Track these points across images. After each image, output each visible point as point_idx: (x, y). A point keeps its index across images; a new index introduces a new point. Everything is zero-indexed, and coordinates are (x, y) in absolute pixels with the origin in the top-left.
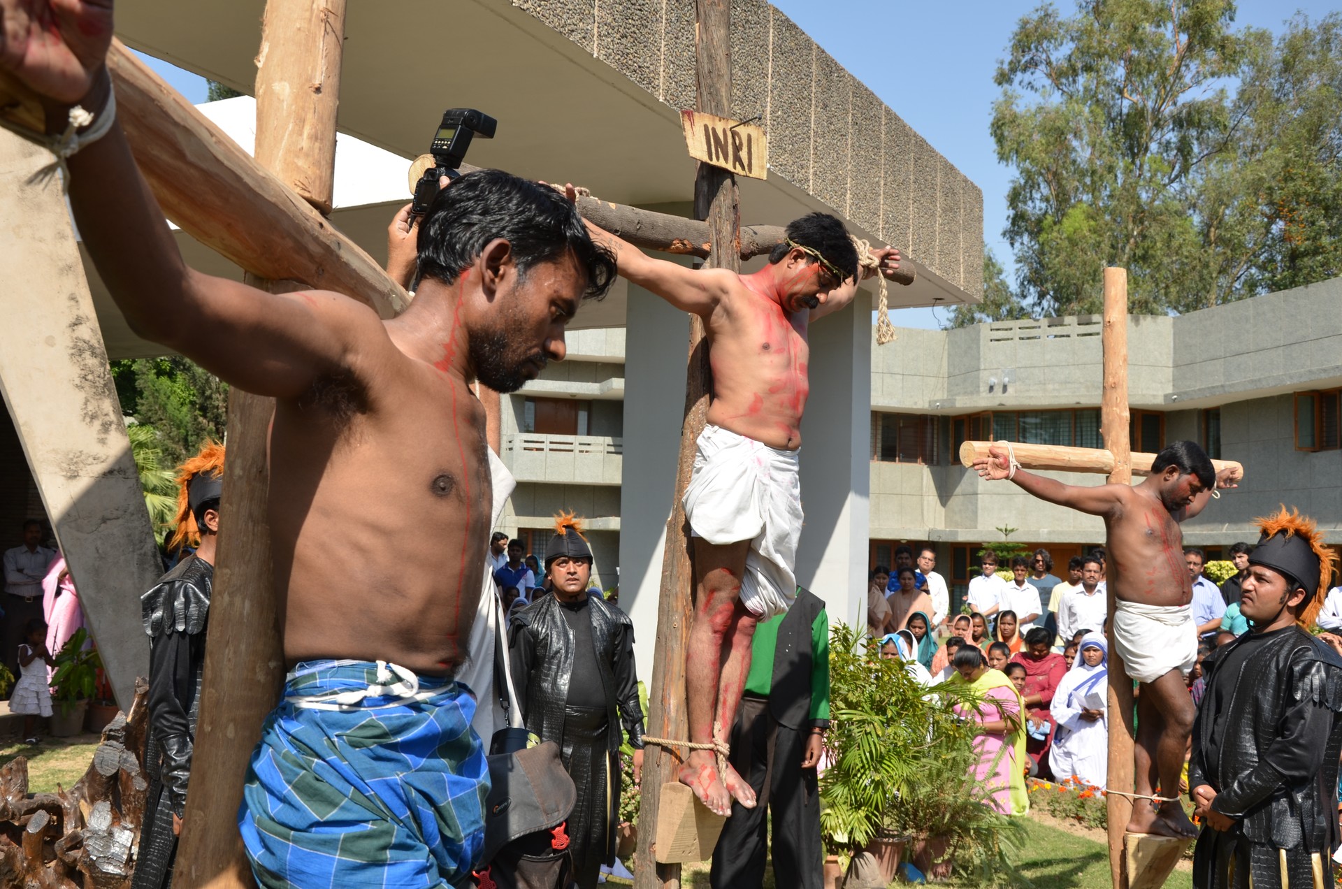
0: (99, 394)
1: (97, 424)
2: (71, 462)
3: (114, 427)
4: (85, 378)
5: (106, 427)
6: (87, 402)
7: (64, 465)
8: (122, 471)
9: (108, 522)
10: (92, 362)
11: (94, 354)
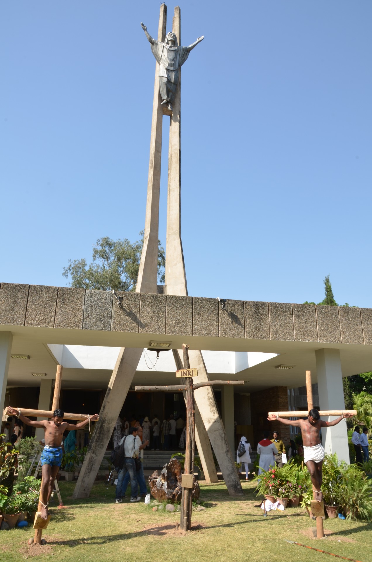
0: (213, 407)
1: (213, 412)
2: (209, 420)
3: (216, 413)
4: (210, 404)
5: (214, 413)
6: (211, 408)
7: (208, 421)
8: (217, 421)
9: (216, 431)
10: (211, 401)
11: (212, 399)
